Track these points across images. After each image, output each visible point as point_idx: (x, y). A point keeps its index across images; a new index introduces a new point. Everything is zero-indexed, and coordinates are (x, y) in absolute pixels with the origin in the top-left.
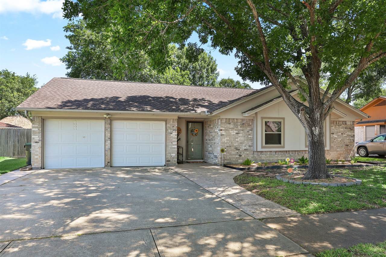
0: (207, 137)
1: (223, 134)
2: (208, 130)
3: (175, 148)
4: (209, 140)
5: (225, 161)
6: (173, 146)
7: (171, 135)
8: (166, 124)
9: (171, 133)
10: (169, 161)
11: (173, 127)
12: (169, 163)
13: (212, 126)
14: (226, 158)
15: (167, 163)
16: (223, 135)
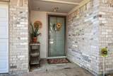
0: (70, 32)
1: (103, 22)
2: (71, 24)
3: (24, 46)
4: (74, 35)
5: (107, 69)
6: (21, 44)
7: (18, 25)
8: (9, 8)
9: (18, 23)
10: (15, 67)
11: (21, 12)
12: (15, 69)
13: (78, 17)
14: (107, 64)
15: (11, 70)
16: (103, 24)
